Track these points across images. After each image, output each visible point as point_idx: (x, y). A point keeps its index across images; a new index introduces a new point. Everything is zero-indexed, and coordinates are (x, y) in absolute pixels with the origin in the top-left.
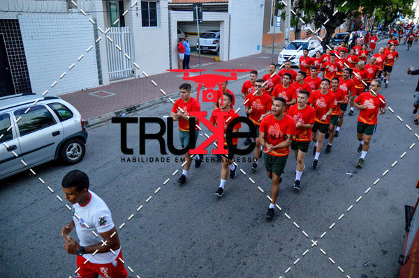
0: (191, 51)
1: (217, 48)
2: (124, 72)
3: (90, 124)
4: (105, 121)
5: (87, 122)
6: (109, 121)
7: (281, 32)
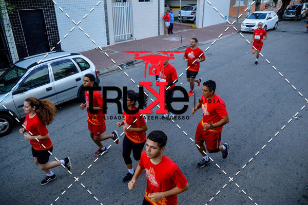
0: (175, 20)
1: (194, 18)
2: (125, 36)
3: (101, 73)
4: (111, 72)
5: (99, 72)
6: (115, 72)
7: (244, 5)
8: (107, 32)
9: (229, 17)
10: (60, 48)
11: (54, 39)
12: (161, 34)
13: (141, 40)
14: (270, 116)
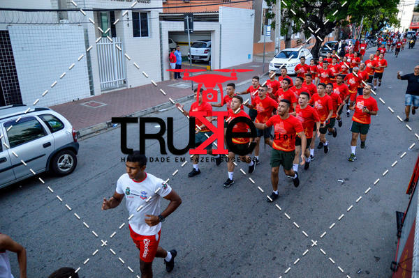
0: (183, 61)
1: (208, 58)
2: (116, 82)
3: (81, 135)
4: (97, 132)
5: (78, 133)
6: (101, 132)
7: (271, 41)
8: (90, 78)
9: (253, 55)
10: (21, 100)
11: (11, 88)
12: (165, 79)
13: (138, 87)
14: (311, 182)
